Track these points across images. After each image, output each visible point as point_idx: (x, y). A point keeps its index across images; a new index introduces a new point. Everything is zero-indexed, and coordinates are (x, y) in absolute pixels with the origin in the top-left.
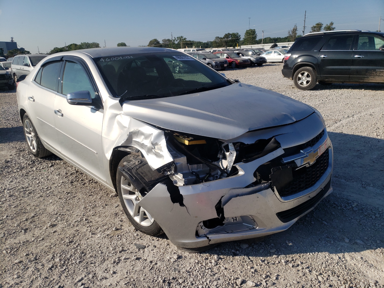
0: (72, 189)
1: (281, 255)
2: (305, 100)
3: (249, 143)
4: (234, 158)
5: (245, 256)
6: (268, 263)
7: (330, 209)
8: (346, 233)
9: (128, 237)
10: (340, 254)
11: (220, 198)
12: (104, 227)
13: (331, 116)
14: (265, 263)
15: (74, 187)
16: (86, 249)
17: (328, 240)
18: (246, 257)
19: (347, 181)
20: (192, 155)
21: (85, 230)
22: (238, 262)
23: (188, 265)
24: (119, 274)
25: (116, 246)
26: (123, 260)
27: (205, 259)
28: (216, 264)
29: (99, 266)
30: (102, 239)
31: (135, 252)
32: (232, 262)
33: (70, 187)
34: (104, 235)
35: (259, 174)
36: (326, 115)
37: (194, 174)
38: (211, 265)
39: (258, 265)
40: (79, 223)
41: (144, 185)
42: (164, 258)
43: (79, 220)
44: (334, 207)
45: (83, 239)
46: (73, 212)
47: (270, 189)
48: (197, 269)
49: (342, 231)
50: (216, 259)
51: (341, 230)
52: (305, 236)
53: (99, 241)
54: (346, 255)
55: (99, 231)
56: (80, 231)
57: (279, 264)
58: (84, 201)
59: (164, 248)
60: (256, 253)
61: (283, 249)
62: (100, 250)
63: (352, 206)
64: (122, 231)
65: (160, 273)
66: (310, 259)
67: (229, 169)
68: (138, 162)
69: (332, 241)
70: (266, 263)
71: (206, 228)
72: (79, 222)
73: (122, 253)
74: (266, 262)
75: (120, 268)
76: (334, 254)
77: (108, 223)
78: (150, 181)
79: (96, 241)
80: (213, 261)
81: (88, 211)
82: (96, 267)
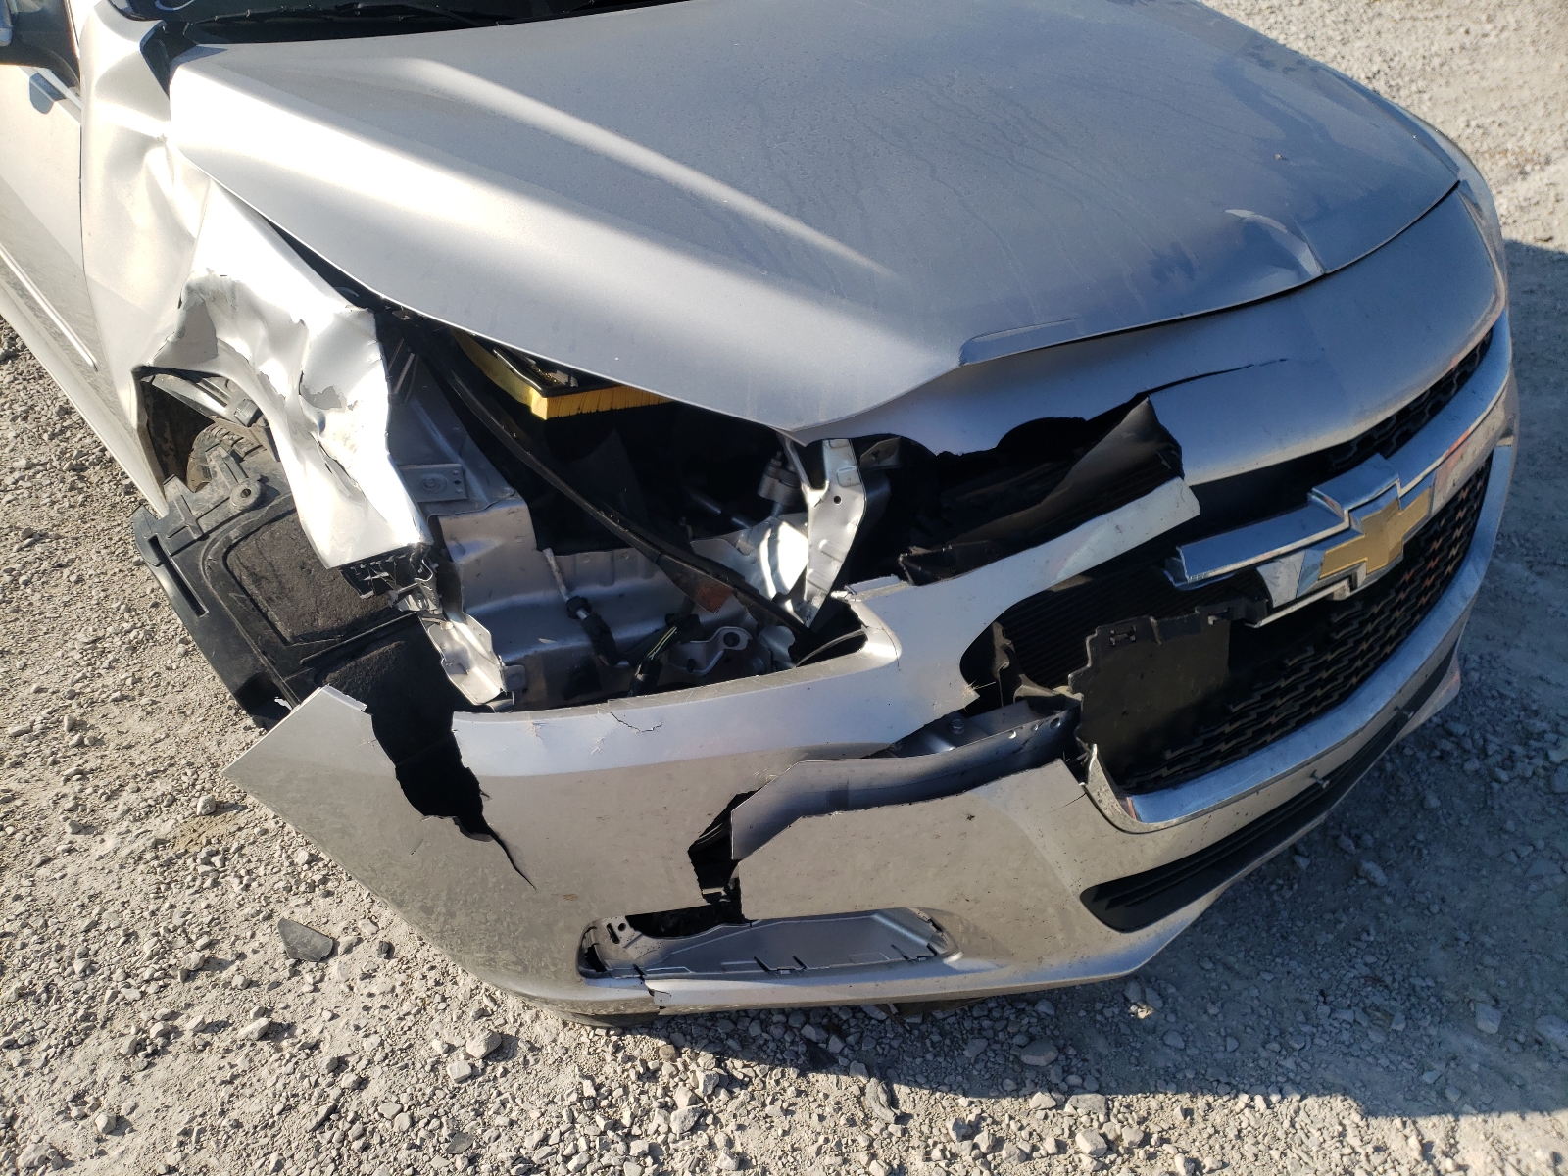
0: (67, 514)
1: (1084, 1090)
2: (1377, 21)
3: (958, 449)
4: (851, 530)
5: (873, 1080)
6: (997, 1144)
7: (1418, 768)
8: (1488, 960)
9: (261, 870)
10: (1435, 1119)
11: (724, 807)
12: (157, 782)
13: (1502, 132)
14: (975, 1146)
15: (81, 498)
16: (15, 936)
17: (1378, 1000)
18: (873, 1087)
19: (1540, 574)
20: (571, 493)
21: (45, 799)
22: (822, 1118)
23: (535, 1114)
24: (140, 1141)
25: (176, 929)
26: (188, 1036)
27: (639, 1077)
28: (697, 1122)
29: (46, 1071)
30: (122, 867)
31: (273, 978)
32: (787, 1112)
33: (59, 495)
34: (135, 845)
35: (1008, 642)
36: (1473, 123)
37: (577, 618)
38: (663, 1129)
39: (936, 1154)
40: (35, 743)
41: (263, 660)
42: (418, 1042)
43: (38, 727)
44: (1444, 756)
45: (20, 858)
46: (25, 667)
47: (1059, 768)
48: (577, 1153)
49: (1467, 939)
50: (701, 1087)
51: (1461, 934)
52: (1241, 955)
53: (99, 886)
54: (1470, 1127)
55: (121, 809)
56: (18, 802)
57: (1054, 1160)
58: (102, 594)
59: (433, 968)
60: (940, 1060)
61: (1101, 1045)
62: (85, 955)
63: (1547, 757)
64: (242, 818)
65: (364, 1157)
66: (1250, 1140)
67: (811, 596)
68: (246, 493)
69: (1399, 1016)
70: (984, 1149)
71: (644, 938)
72: (37, 737)
73: (198, 982)
74: (983, 1140)
75: (159, 1092)
76: (1398, 1122)
77: (184, 762)
78: (305, 637)
79: (86, 883)
80: (682, 1098)
81: (106, 665)
82: (26, 1075)
